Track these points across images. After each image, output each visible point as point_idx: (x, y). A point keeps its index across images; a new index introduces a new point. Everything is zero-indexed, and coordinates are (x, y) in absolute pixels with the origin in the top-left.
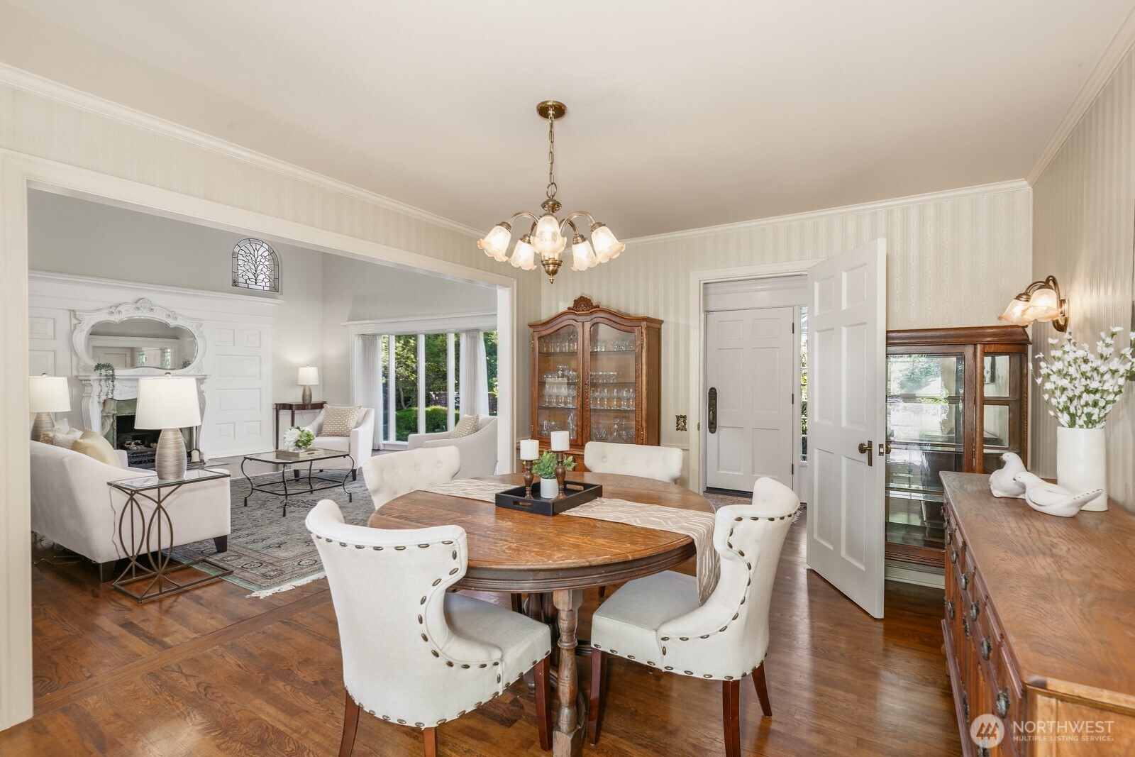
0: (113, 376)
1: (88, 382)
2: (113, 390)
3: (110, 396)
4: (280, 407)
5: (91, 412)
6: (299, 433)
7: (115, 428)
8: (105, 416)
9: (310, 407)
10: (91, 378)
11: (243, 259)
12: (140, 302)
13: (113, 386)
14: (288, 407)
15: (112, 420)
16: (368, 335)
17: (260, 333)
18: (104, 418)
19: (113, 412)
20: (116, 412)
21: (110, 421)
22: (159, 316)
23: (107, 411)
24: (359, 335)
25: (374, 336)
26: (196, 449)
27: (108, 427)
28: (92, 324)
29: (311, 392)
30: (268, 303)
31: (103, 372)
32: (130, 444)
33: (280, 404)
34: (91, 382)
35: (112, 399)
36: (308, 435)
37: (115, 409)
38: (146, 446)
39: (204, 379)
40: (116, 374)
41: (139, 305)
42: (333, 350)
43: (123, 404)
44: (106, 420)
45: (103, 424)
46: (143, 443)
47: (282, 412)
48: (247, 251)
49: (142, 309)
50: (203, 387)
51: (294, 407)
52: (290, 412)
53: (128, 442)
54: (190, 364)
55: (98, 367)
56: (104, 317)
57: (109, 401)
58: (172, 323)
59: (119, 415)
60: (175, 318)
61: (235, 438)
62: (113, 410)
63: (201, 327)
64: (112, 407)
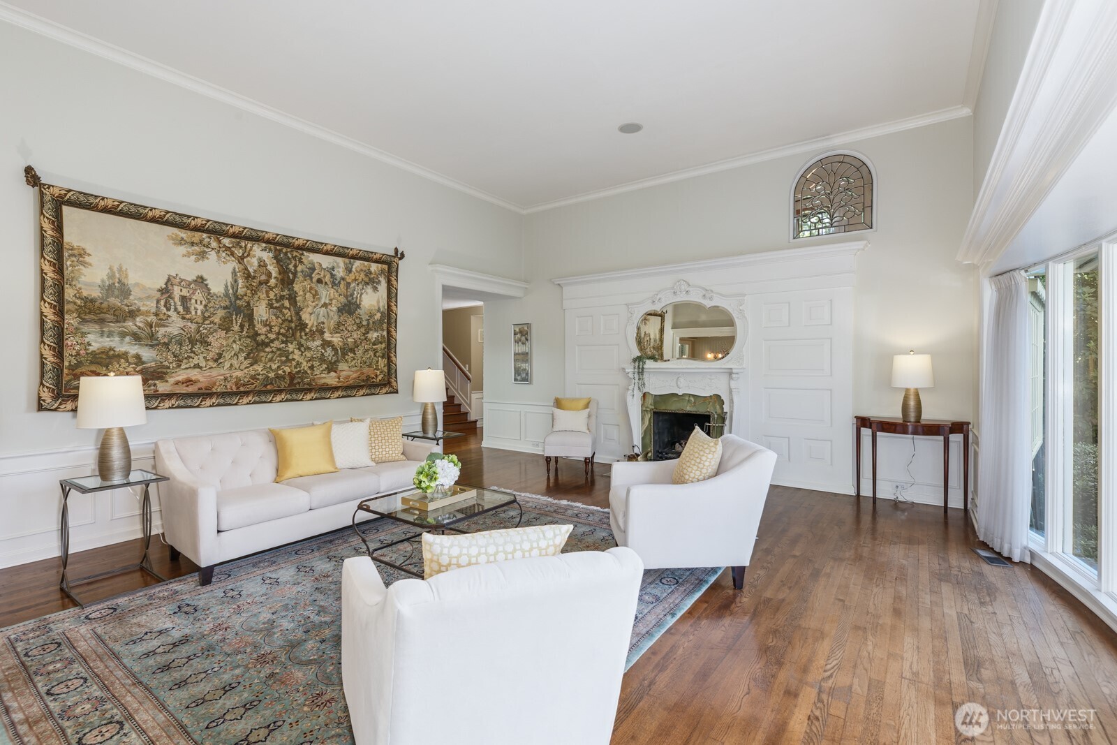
1: (628, 375)
2: (645, 384)
3: (645, 391)
4: (863, 422)
7: (652, 424)
8: (645, 408)
10: (627, 371)
12: (677, 285)
14: (868, 424)
18: (644, 412)
19: (651, 407)
20: (653, 407)
21: (648, 416)
22: (695, 298)
23: (646, 405)
27: (647, 423)
28: (640, 315)
33: (862, 419)
35: (647, 393)
37: (653, 404)
41: (676, 289)
43: (658, 399)
44: (645, 415)
45: (643, 419)
47: (865, 430)
49: (679, 293)
50: (734, 385)
51: (873, 425)
52: (871, 432)
54: (728, 355)
56: (648, 307)
57: (646, 396)
58: (708, 303)
59: (654, 410)
60: (711, 298)
61: (789, 460)
62: (651, 405)
63: (741, 305)
64: (650, 401)
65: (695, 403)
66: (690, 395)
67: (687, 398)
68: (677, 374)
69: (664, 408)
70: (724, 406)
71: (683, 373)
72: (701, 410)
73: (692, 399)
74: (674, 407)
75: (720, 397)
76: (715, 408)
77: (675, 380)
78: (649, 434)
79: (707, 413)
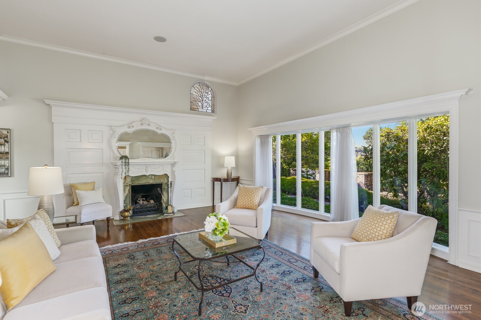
0: (128, 163)
1: (116, 166)
2: (128, 171)
3: (127, 175)
4: (215, 180)
5: (118, 183)
6: (217, 221)
7: (131, 192)
8: (125, 185)
9: (230, 180)
10: (117, 164)
11: (196, 94)
12: (143, 120)
13: (128, 168)
14: (219, 180)
15: (129, 188)
16: (263, 135)
17: (205, 137)
18: (125, 186)
19: (129, 183)
20: (131, 183)
21: (128, 188)
22: (153, 128)
23: (126, 182)
24: (258, 136)
25: (267, 136)
26: (170, 205)
27: (127, 192)
28: (120, 133)
29: (231, 172)
30: (210, 119)
31: (124, 160)
32: (140, 200)
33: (215, 178)
34: (118, 166)
35: (128, 175)
36: (224, 224)
37: (131, 181)
38: (147, 202)
39: (175, 164)
40: (129, 161)
41: (142, 122)
42: (243, 146)
43: (134, 178)
44: (126, 188)
45: (124, 190)
46: (146, 200)
47: (216, 183)
48: (198, 90)
49: (144, 124)
50: (174, 169)
51: (222, 180)
52: (220, 183)
53: (139, 199)
54: (168, 155)
55: (122, 158)
56: (125, 129)
57: (127, 177)
58: (159, 132)
59: (132, 185)
60: (161, 129)
61: (191, 198)
62: (130, 182)
63: (174, 134)
64: (129, 180)
65: (154, 179)
66: (152, 175)
67: (150, 177)
68: (147, 165)
69: (137, 183)
70: (169, 179)
71: (149, 165)
72: (158, 182)
73: (153, 177)
74: (143, 182)
75: (167, 175)
76: (164, 180)
77: (145, 168)
78: (128, 197)
79: (161, 183)
